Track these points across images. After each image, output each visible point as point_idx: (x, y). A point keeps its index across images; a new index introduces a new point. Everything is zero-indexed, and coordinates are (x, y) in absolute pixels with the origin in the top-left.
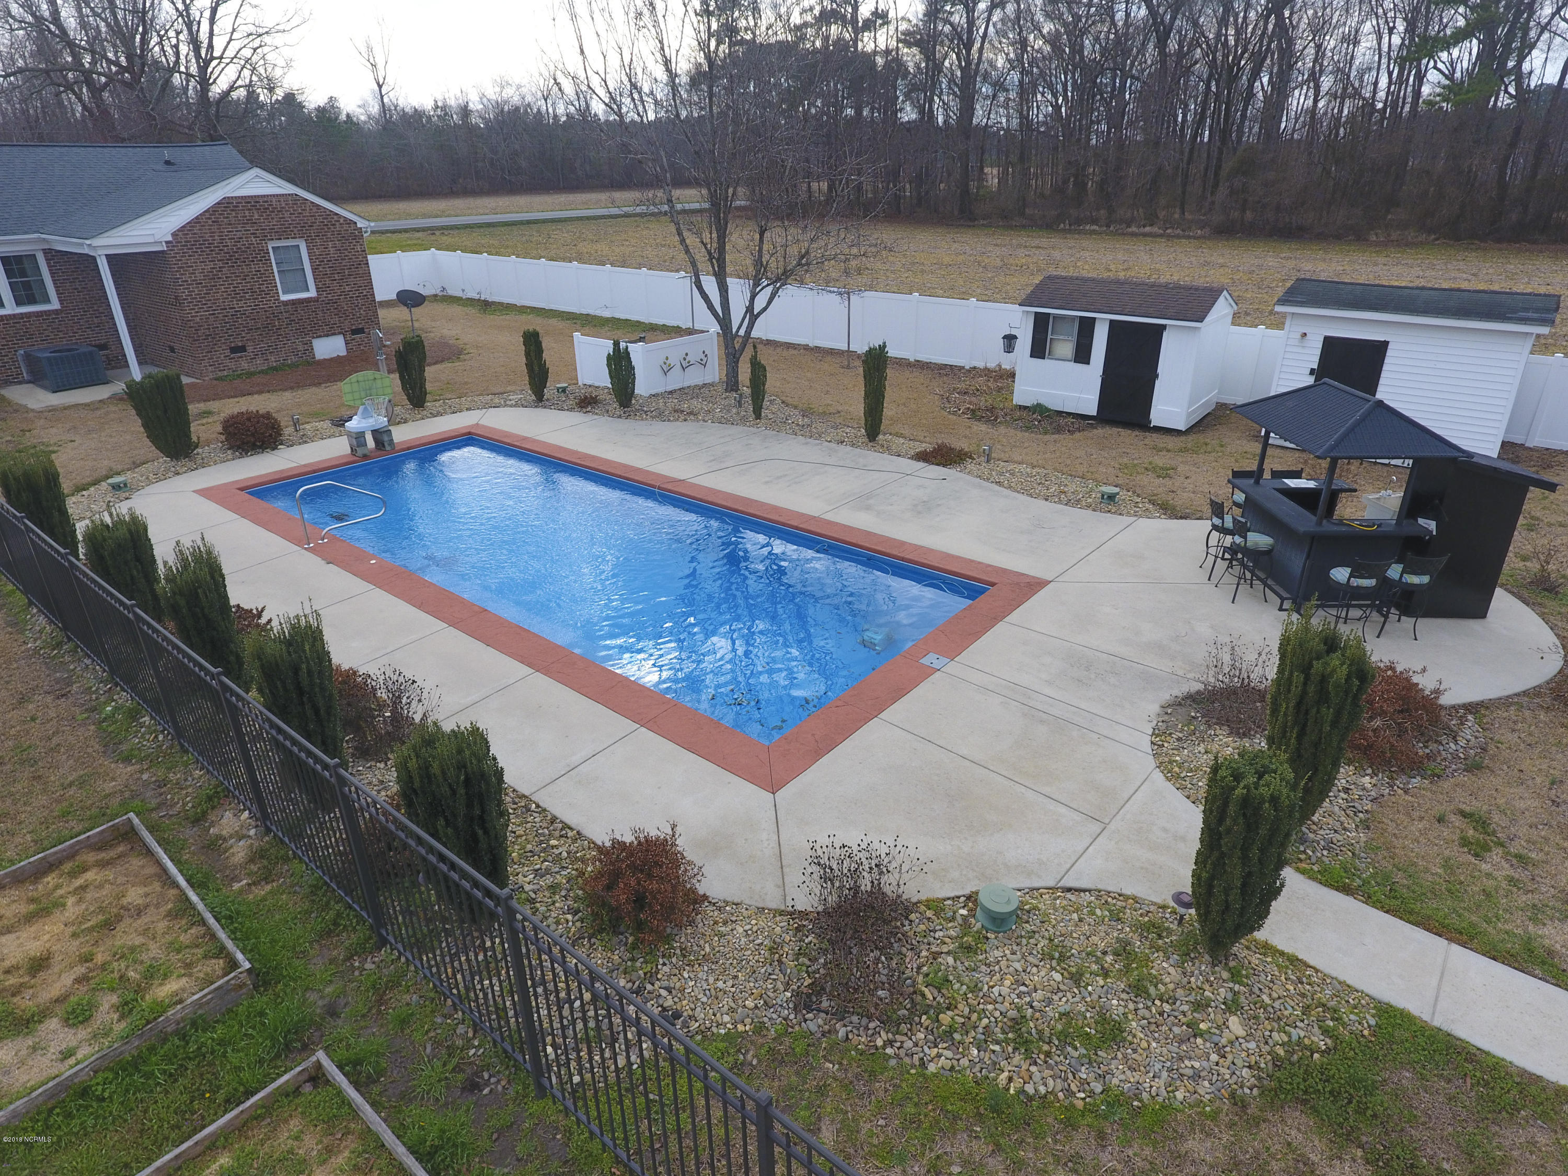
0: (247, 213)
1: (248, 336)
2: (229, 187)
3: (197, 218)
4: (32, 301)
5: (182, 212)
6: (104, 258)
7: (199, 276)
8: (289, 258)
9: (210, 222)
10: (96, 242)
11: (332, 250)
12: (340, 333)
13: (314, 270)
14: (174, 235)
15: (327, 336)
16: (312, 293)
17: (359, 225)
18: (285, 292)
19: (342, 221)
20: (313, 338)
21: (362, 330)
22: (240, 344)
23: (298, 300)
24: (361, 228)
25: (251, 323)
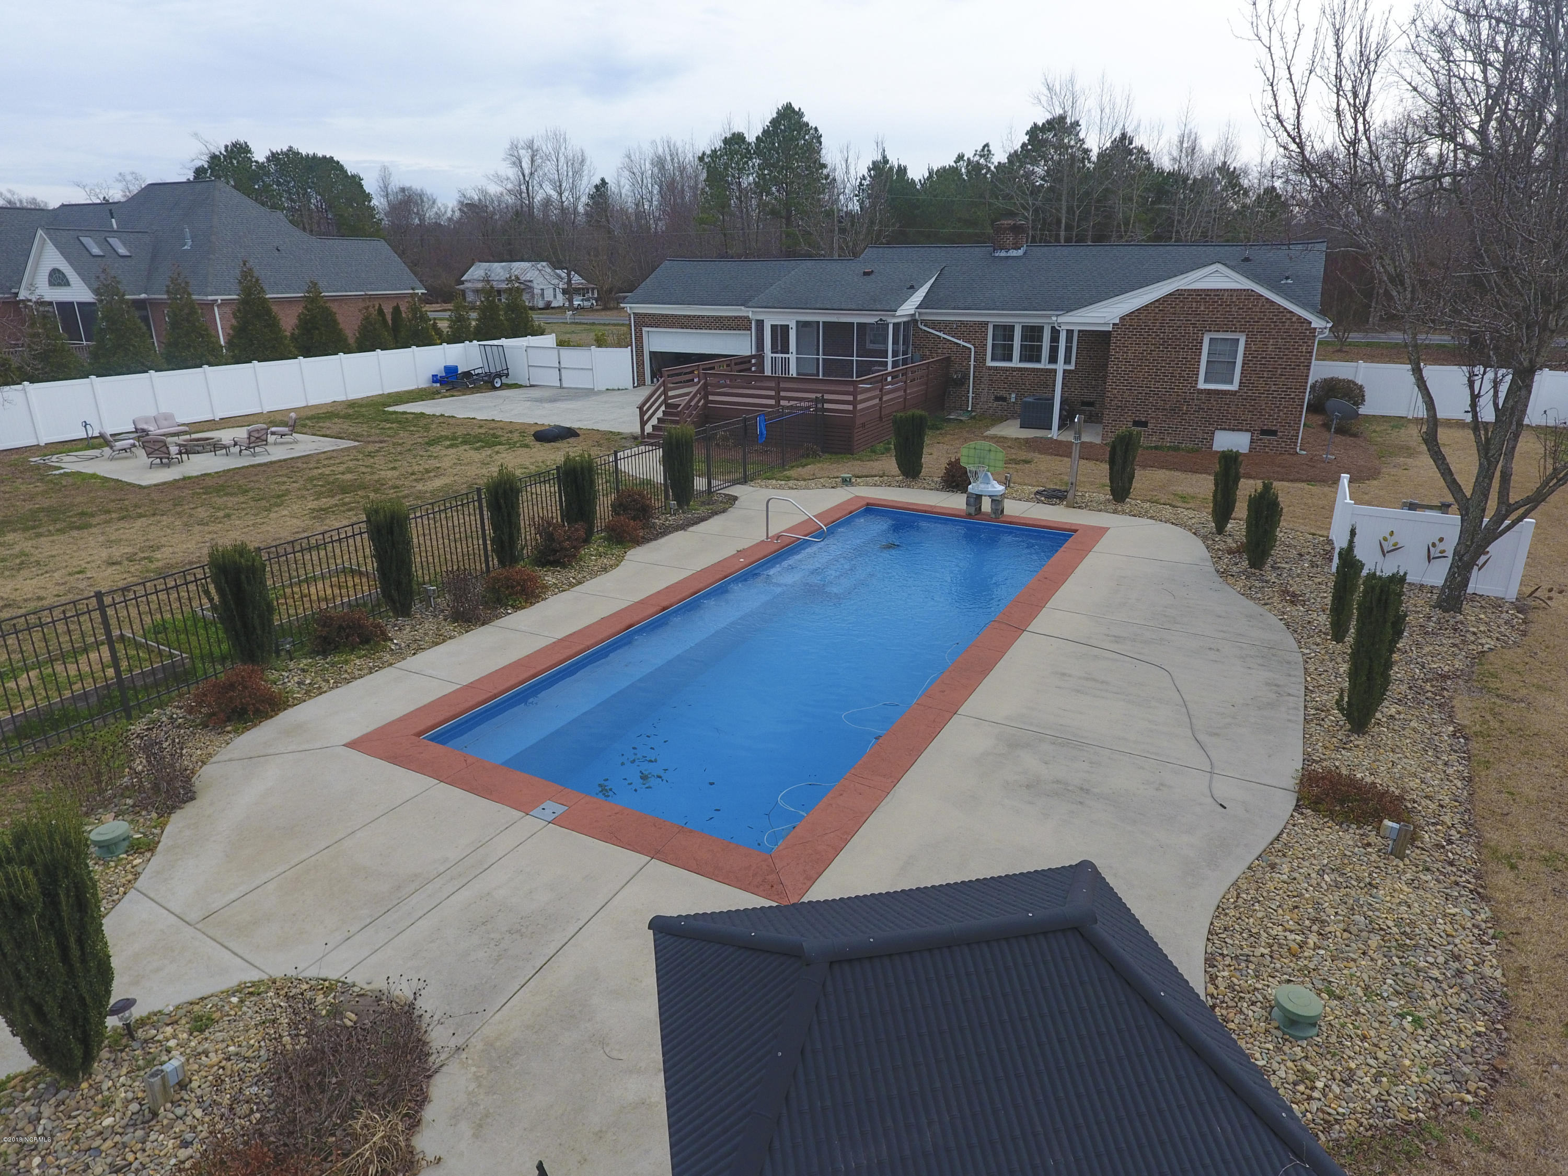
0: (1194, 305)
1: (1153, 415)
2: (1183, 282)
3: (1146, 306)
5: (1135, 301)
6: (1065, 332)
7: (1130, 356)
8: (1223, 351)
9: (1157, 310)
10: (1064, 318)
11: (1271, 348)
12: (1247, 430)
13: (1244, 364)
14: (1122, 319)
15: (1233, 430)
16: (1234, 387)
17: (1313, 326)
18: (1206, 381)
19: (1294, 319)
20: (1217, 429)
21: (1274, 433)
22: (1144, 420)
23: (1215, 390)
24: (1315, 329)
25: (1161, 403)
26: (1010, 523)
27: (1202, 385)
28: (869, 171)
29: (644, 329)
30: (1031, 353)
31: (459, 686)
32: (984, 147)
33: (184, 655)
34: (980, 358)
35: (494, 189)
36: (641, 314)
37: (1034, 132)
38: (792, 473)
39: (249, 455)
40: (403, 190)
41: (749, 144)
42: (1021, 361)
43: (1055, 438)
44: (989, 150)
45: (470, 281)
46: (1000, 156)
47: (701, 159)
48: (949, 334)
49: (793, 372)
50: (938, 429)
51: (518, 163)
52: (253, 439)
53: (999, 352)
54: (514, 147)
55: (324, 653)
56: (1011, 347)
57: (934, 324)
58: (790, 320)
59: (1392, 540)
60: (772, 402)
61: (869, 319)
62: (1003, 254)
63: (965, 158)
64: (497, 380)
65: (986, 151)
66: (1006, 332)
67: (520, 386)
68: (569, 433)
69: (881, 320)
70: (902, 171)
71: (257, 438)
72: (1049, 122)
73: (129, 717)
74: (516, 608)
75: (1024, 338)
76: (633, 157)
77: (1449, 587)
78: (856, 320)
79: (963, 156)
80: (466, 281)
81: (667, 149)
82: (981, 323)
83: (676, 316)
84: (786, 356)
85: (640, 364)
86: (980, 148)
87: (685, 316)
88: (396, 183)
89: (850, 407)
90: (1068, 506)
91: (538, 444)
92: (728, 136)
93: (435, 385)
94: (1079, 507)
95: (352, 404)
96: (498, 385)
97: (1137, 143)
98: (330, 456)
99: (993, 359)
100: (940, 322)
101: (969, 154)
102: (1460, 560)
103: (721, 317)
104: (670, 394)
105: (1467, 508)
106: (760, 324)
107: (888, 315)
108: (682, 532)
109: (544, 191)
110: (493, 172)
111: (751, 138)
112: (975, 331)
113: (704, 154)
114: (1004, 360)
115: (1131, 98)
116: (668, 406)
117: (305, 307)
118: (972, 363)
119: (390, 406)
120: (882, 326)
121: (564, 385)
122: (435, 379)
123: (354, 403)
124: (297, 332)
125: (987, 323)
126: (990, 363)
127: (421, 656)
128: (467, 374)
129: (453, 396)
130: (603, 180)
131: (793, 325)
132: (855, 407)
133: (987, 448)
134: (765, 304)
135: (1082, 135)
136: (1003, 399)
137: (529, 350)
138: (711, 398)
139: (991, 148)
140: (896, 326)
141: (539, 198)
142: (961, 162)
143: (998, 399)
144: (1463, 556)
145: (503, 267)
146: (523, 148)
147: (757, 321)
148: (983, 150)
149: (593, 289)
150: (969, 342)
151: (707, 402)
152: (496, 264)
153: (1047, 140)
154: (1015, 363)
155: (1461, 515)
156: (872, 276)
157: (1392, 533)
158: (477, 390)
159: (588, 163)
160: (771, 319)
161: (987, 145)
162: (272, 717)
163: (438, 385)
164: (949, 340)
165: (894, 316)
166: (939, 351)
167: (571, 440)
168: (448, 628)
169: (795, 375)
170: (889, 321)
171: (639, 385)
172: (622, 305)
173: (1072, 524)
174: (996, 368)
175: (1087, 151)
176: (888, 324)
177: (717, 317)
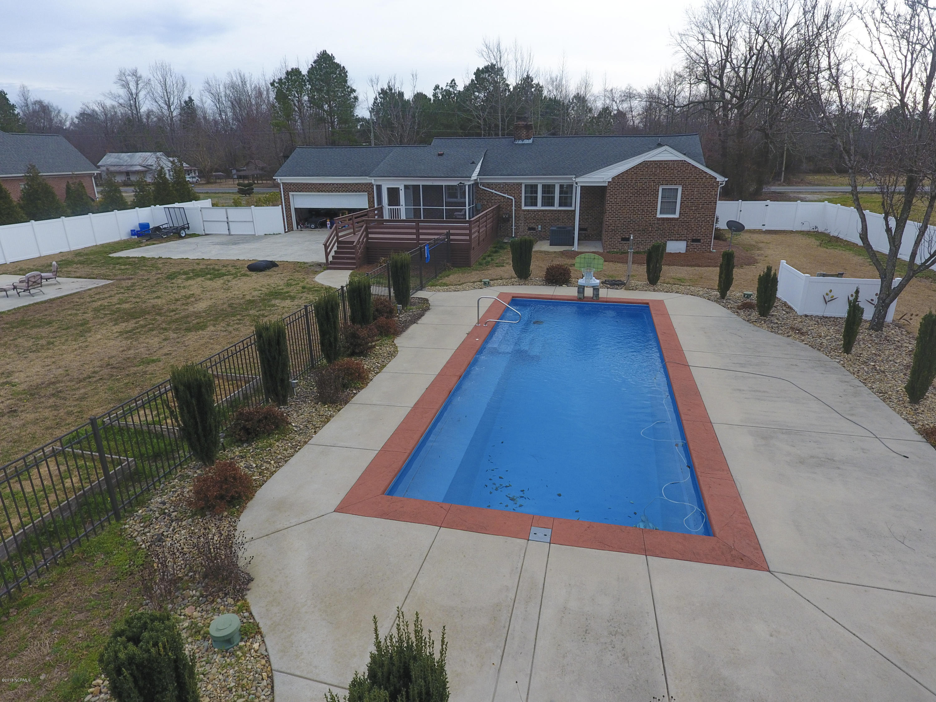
0: (654, 169)
1: (633, 234)
2: (647, 156)
3: (627, 171)
4: (566, 205)
5: (620, 168)
6: (580, 187)
7: (619, 200)
8: (670, 195)
9: (633, 173)
10: (578, 180)
11: (696, 193)
12: (684, 240)
13: (681, 203)
14: (613, 179)
15: (677, 240)
16: (677, 216)
17: (717, 180)
18: (661, 213)
19: (707, 177)
20: (668, 240)
21: (698, 241)
22: (627, 237)
23: (667, 218)
24: (718, 182)
25: (637, 227)
26: (606, 302)
27: (659, 216)
28: (379, 94)
29: (291, 193)
30: (549, 201)
31: (377, 452)
32: (452, 81)
33: (130, 459)
34: (518, 205)
35: (109, 103)
36: (288, 184)
37: (478, 73)
38: (446, 280)
39: (26, 296)
40: (40, 103)
41: (304, 76)
42: (542, 206)
43: (576, 250)
44: (455, 83)
45: (104, 166)
46: (460, 88)
47: (272, 84)
48: (498, 191)
49: (403, 217)
50: (504, 249)
51: (126, 85)
52: (30, 283)
53: (529, 201)
54: (122, 74)
55: (249, 441)
56: (536, 198)
57: (489, 185)
58: (400, 184)
59: (831, 295)
60: (414, 237)
61: (454, 183)
62: (520, 142)
63: (440, 88)
64: (183, 231)
65: (453, 84)
66: (532, 189)
67: (199, 235)
68: (271, 265)
69: (461, 183)
70: (401, 94)
71: (34, 282)
72: (486, 68)
73: (118, 518)
74: (359, 389)
75: (543, 192)
76: (211, 83)
77: (877, 318)
78: (444, 183)
79: (439, 86)
80: (101, 166)
81: (239, 78)
82: (518, 184)
83: (314, 184)
84: (398, 207)
85: (289, 216)
86: (449, 82)
87: (320, 184)
88: (33, 97)
89: (468, 238)
90: (625, 289)
91: (253, 274)
92: (290, 70)
93: (133, 237)
94: (633, 289)
95: (78, 253)
96: (183, 235)
97: (535, 82)
98: (98, 291)
99: (525, 205)
100: (492, 184)
101: (443, 85)
102: (883, 302)
103: (346, 184)
104: (340, 234)
105: (885, 275)
106: (379, 187)
107: (466, 180)
108: (415, 325)
109: (146, 106)
110: (108, 92)
111: (304, 71)
112: (514, 188)
113: (274, 81)
114: (532, 205)
115: (532, 55)
116: (339, 242)
117: (27, 184)
118: (514, 208)
119: (110, 253)
120: (461, 187)
121: (232, 233)
122: (133, 233)
123: (80, 253)
124: (22, 202)
125: (521, 184)
126: (524, 208)
127: (320, 433)
128: (158, 229)
129: (154, 244)
130: (190, 98)
131: (402, 187)
132: (470, 237)
133: (593, 257)
134: (382, 175)
135: (505, 76)
136: (533, 229)
137: (203, 210)
138: (370, 236)
139: (456, 82)
140: (469, 186)
141: (144, 109)
142: (438, 90)
143: (530, 229)
144: (885, 300)
145: (129, 156)
146: (129, 75)
147: (377, 185)
148: (451, 83)
149: (195, 171)
150: (511, 195)
151: (368, 238)
152: (123, 154)
153: (485, 78)
154: (539, 207)
155: (882, 279)
156: (444, 156)
157: (831, 291)
158: (169, 239)
159: (188, 85)
160: (386, 184)
161: (453, 80)
162: (252, 498)
163: (136, 237)
164: (498, 195)
165: (469, 180)
166: (493, 201)
167: (274, 269)
168: (324, 410)
169: (405, 219)
170: (466, 183)
171: (289, 231)
172: (274, 178)
173: (641, 300)
174: (528, 211)
175: (508, 85)
176: (465, 186)
177: (343, 184)
